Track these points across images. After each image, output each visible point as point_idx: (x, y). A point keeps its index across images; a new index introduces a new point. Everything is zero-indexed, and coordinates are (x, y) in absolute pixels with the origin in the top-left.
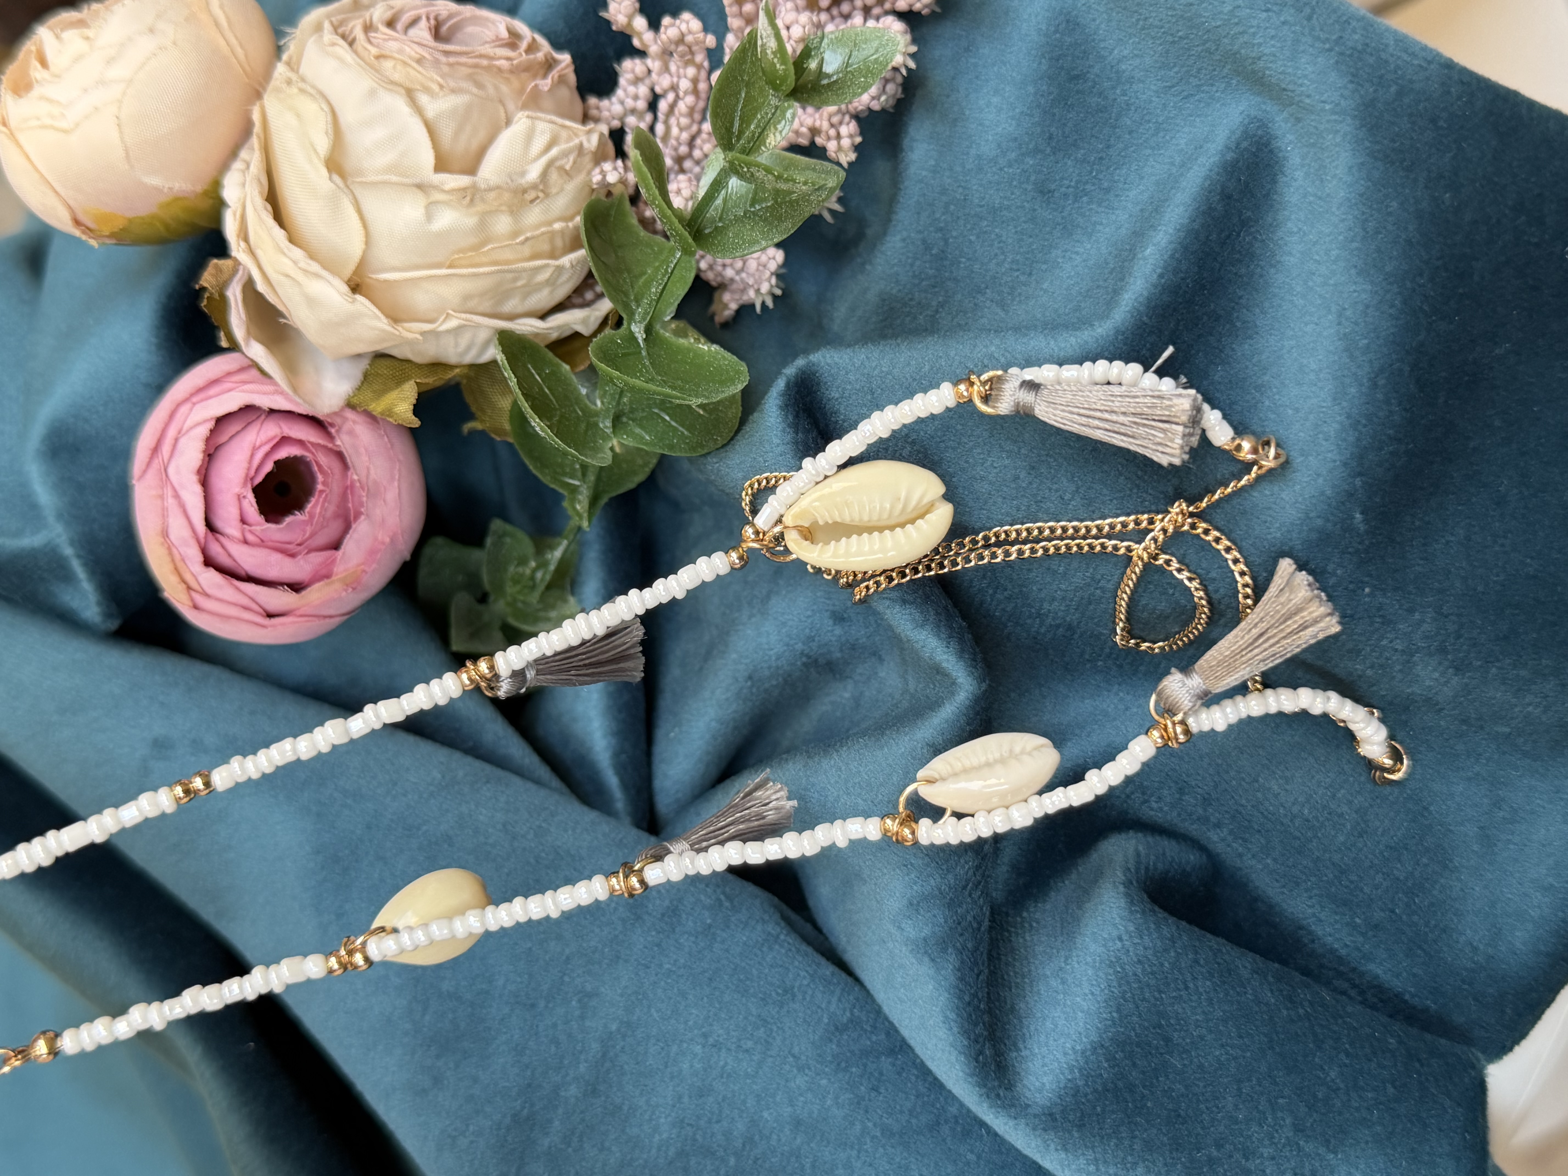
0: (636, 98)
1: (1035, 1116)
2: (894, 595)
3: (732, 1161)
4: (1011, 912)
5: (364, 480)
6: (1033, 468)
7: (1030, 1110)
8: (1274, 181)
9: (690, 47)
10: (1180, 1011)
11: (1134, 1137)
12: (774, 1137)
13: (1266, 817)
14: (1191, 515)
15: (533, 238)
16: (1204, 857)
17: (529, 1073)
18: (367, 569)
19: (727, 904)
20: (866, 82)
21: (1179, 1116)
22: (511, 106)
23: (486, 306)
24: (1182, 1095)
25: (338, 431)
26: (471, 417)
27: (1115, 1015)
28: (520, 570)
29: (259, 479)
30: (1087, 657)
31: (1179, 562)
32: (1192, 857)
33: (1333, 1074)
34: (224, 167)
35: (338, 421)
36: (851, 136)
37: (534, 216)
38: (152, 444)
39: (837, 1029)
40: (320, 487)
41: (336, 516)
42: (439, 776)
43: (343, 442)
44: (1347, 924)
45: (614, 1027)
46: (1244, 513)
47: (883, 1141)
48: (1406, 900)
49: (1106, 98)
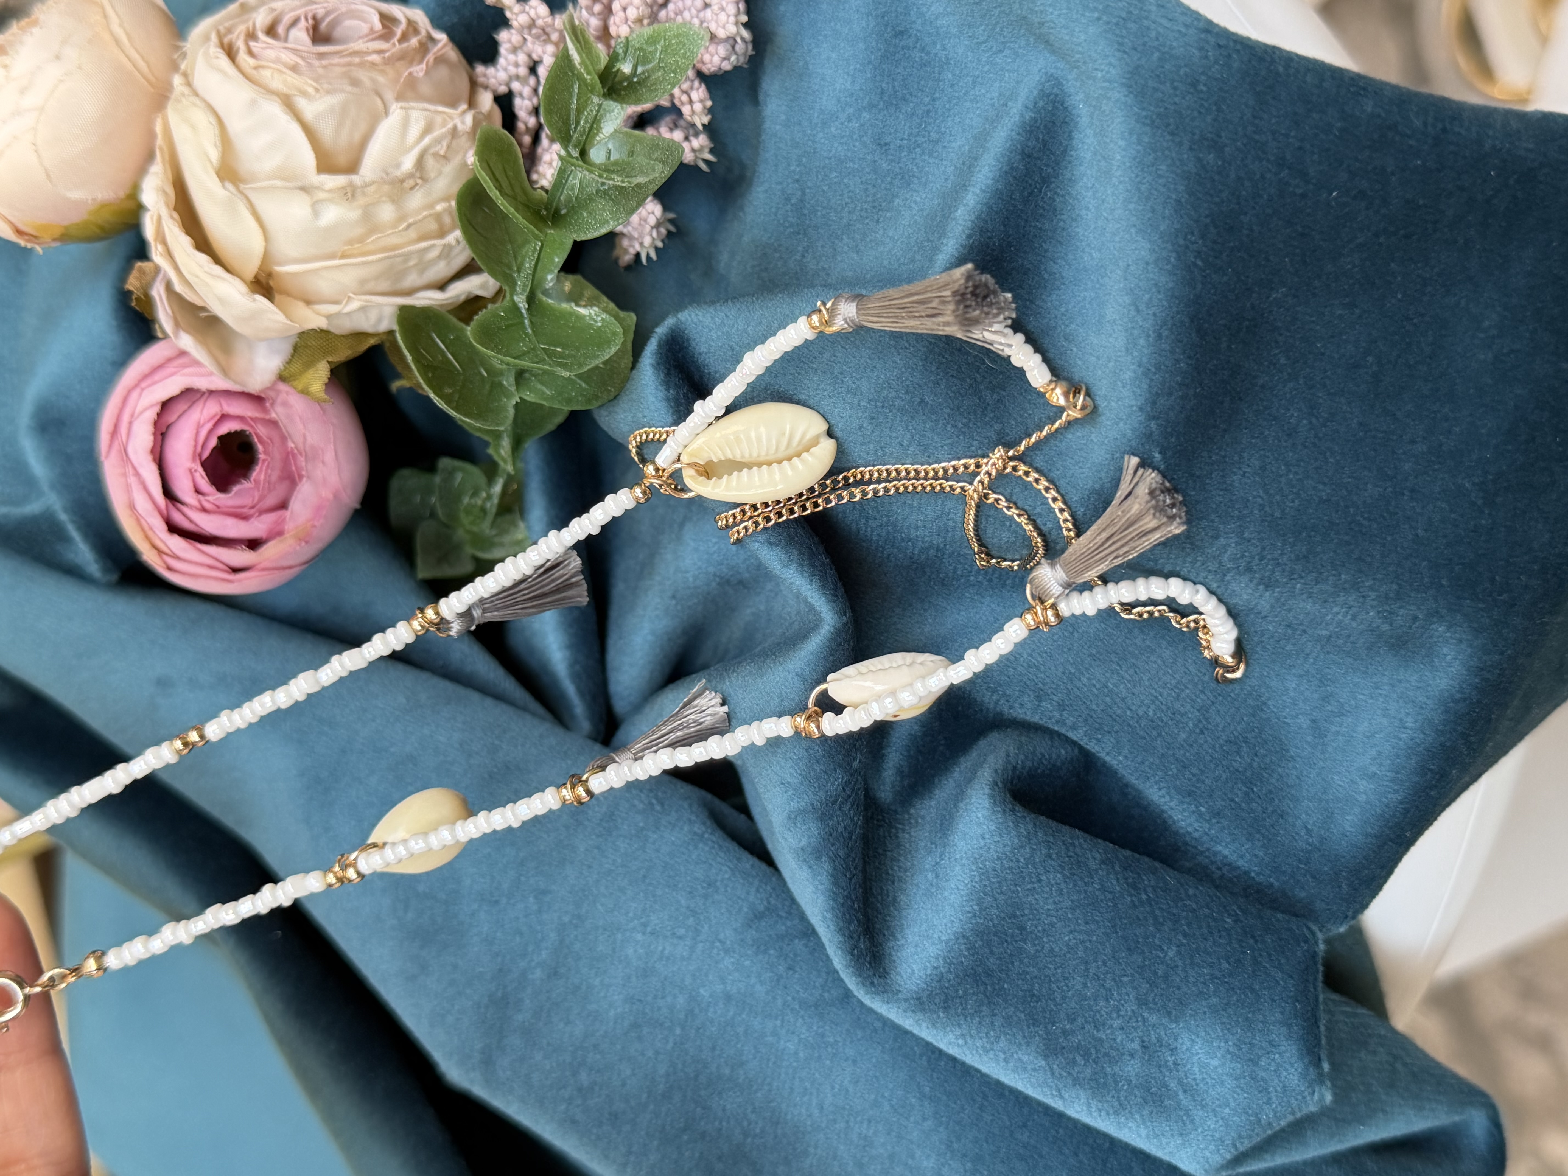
0: (517, 65)
1: (906, 1000)
2: (761, 538)
3: (678, 1031)
4: (899, 810)
5: (301, 446)
6: (873, 418)
7: (900, 996)
8: (1070, 138)
9: (543, 30)
10: (1034, 902)
11: (994, 1015)
12: (712, 1010)
13: (1115, 720)
14: (1011, 459)
15: (415, 223)
16: (1076, 751)
17: (499, 959)
18: (316, 523)
19: (658, 808)
20: (675, 77)
21: (1034, 995)
22: (389, 96)
23: (384, 286)
24: (1036, 977)
25: (272, 404)
26: (398, 376)
27: (975, 907)
28: (473, 501)
29: (206, 454)
30: (959, 573)
31: (1007, 500)
32: (1063, 752)
33: (1171, 954)
34: (142, 170)
35: (272, 394)
36: (701, 101)
37: (416, 200)
38: (111, 428)
39: (755, 916)
40: (262, 456)
41: (282, 479)
42: (404, 701)
43: (277, 413)
44: (1194, 812)
45: (566, 919)
46: (1060, 454)
47: (802, 1013)
48: (1244, 789)
49: (928, 53)
